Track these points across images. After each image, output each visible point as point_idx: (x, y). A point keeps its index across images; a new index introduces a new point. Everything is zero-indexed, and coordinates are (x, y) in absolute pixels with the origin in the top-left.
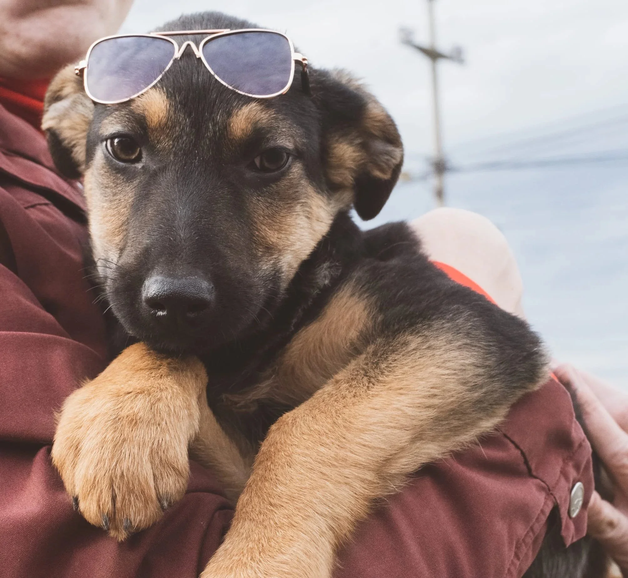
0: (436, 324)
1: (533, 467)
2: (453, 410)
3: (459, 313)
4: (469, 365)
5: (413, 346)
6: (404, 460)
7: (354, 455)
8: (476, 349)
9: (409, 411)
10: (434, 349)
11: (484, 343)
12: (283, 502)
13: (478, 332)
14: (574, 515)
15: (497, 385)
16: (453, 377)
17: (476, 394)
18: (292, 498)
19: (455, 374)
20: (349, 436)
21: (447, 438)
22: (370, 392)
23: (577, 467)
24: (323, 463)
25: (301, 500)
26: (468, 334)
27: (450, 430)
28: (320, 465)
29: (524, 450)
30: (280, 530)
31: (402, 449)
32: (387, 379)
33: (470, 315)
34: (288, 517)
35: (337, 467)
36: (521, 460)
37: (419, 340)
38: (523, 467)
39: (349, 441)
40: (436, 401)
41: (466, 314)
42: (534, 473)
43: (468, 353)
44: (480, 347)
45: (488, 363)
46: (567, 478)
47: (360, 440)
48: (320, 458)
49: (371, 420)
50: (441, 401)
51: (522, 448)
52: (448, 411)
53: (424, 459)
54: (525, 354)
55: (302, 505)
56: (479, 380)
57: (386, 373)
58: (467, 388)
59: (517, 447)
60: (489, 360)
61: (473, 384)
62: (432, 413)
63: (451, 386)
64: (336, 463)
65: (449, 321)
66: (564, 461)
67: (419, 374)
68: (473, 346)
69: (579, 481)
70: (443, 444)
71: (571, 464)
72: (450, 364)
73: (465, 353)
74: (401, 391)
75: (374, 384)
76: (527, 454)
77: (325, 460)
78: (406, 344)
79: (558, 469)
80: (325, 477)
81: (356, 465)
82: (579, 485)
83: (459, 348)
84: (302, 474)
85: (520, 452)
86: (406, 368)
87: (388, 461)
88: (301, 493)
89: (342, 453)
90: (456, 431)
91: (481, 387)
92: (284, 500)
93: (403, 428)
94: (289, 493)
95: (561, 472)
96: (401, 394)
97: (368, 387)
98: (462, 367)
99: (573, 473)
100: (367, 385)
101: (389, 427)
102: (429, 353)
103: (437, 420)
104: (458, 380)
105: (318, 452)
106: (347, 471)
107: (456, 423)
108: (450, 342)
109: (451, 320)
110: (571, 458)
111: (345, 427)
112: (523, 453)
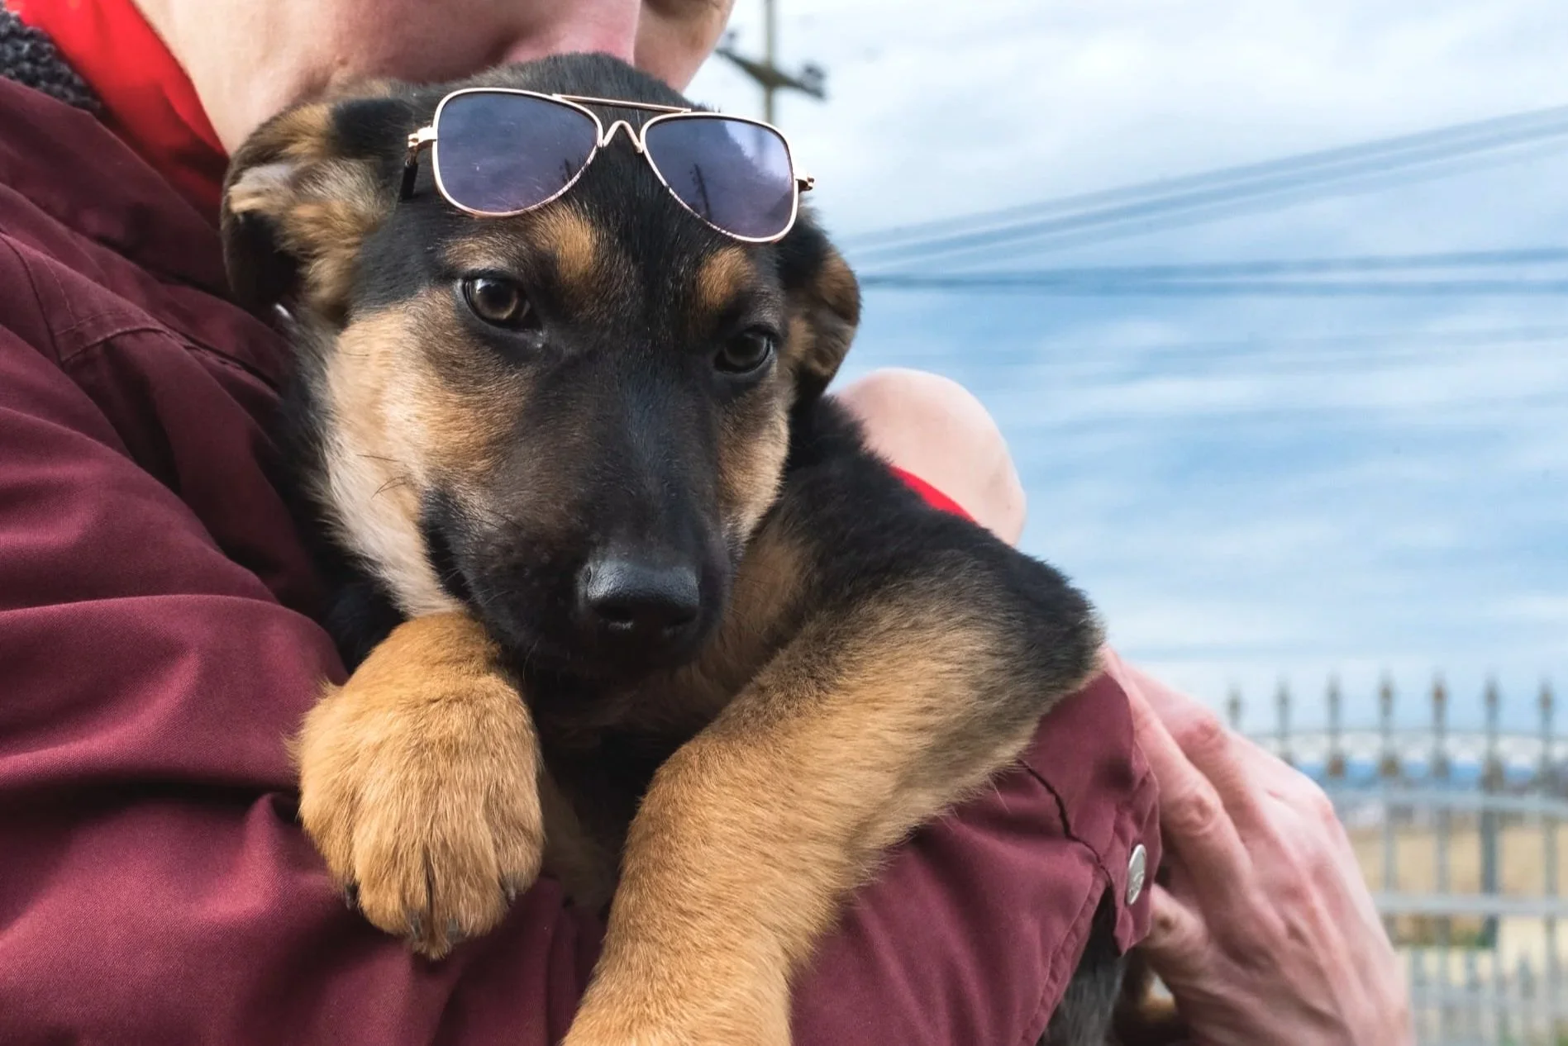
0: (920, 583)
1: (1072, 820)
2: (956, 733)
3: (956, 564)
4: (980, 653)
5: (886, 622)
6: (886, 824)
7: (812, 821)
8: (990, 624)
9: (893, 738)
10: (922, 628)
11: (1003, 615)
12: (702, 906)
13: (990, 597)
14: (1133, 900)
15: (1025, 686)
16: (959, 675)
17: (995, 704)
18: (717, 900)
19: (960, 670)
20: (799, 785)
21: (944, 780)
22: (825, 707)
23: (1138, 820)
24: (762, 835)
25: (735, 902)
26: (975, 601)
27: (950, 767)
28: (759, 840)
29: (1061, 795)
30: (705, 957)
31: (884, 805)
32: (848, 682)
33: (975, 567)
34: (716, 933)
35: (785, 842)
36: (1055, 812)
37: (895, 612)
38: (1058, 823)
39: (800, 795)
40: (931, 719)
41: (967, 566)
42: (1074, 833)
43: (976, 632)
44: (995, 622)
45: (1009, 649)
46: (1124, 840)
47: (820, 794)
48: (757, 827)
49: (833, 758)
50: (940, 718)
51: (1057, 790)
52: (949, 735)
53: (913, 821)
54: (1066, 629)
55: (735, 911)
56: (1000, 680)
57: (846, 672)
58: (979, 693)
59: (1050, 790)
60: (1011, 643)
61: (989, 686)
62: (926, 740)
63: (955, 691)
64: (784, 836)
65: (941, 578)
66: (1118, 810)
67: (902, 673)
68: (984, 620)
69: (1139, 842)
70: (939, 791)
71: (1129, 815)
72: (953, 653)
73: (973, 634)
74: (877, 704)
75: (827, 692)
76: (1065, 802)
77: (766, 831)
78: (873, 620)
79: (1110, 826)
80: (770, 861)
81: (818, 837)
82: (1139, 848)
83: (963, 624)
84: (729, 856)
85: (1054, 799)
86: (880, 664)
87: (863, 826)
88: (731, 890)
89: (792, 816)
90: (958, 768)
91: (1001, 691)
92: (703, 903)
93: (884, 768)
94: (711, 891)
95: (1115, 829)
96: (877, 709)
97: (818, 697)
98: (969, 658)
99: (1133, 831)
100: (816, 693)
101: (862, 768)
102: (916, 635)
103: (933, 750)
104: (965, 680)
105: (753, 817)
106: (803, 849)
107: (960, 754)
108: (947, 616)
109: (943, 577)
110: (1129, 804)
111: (792, 771)
112: (1058, 800)
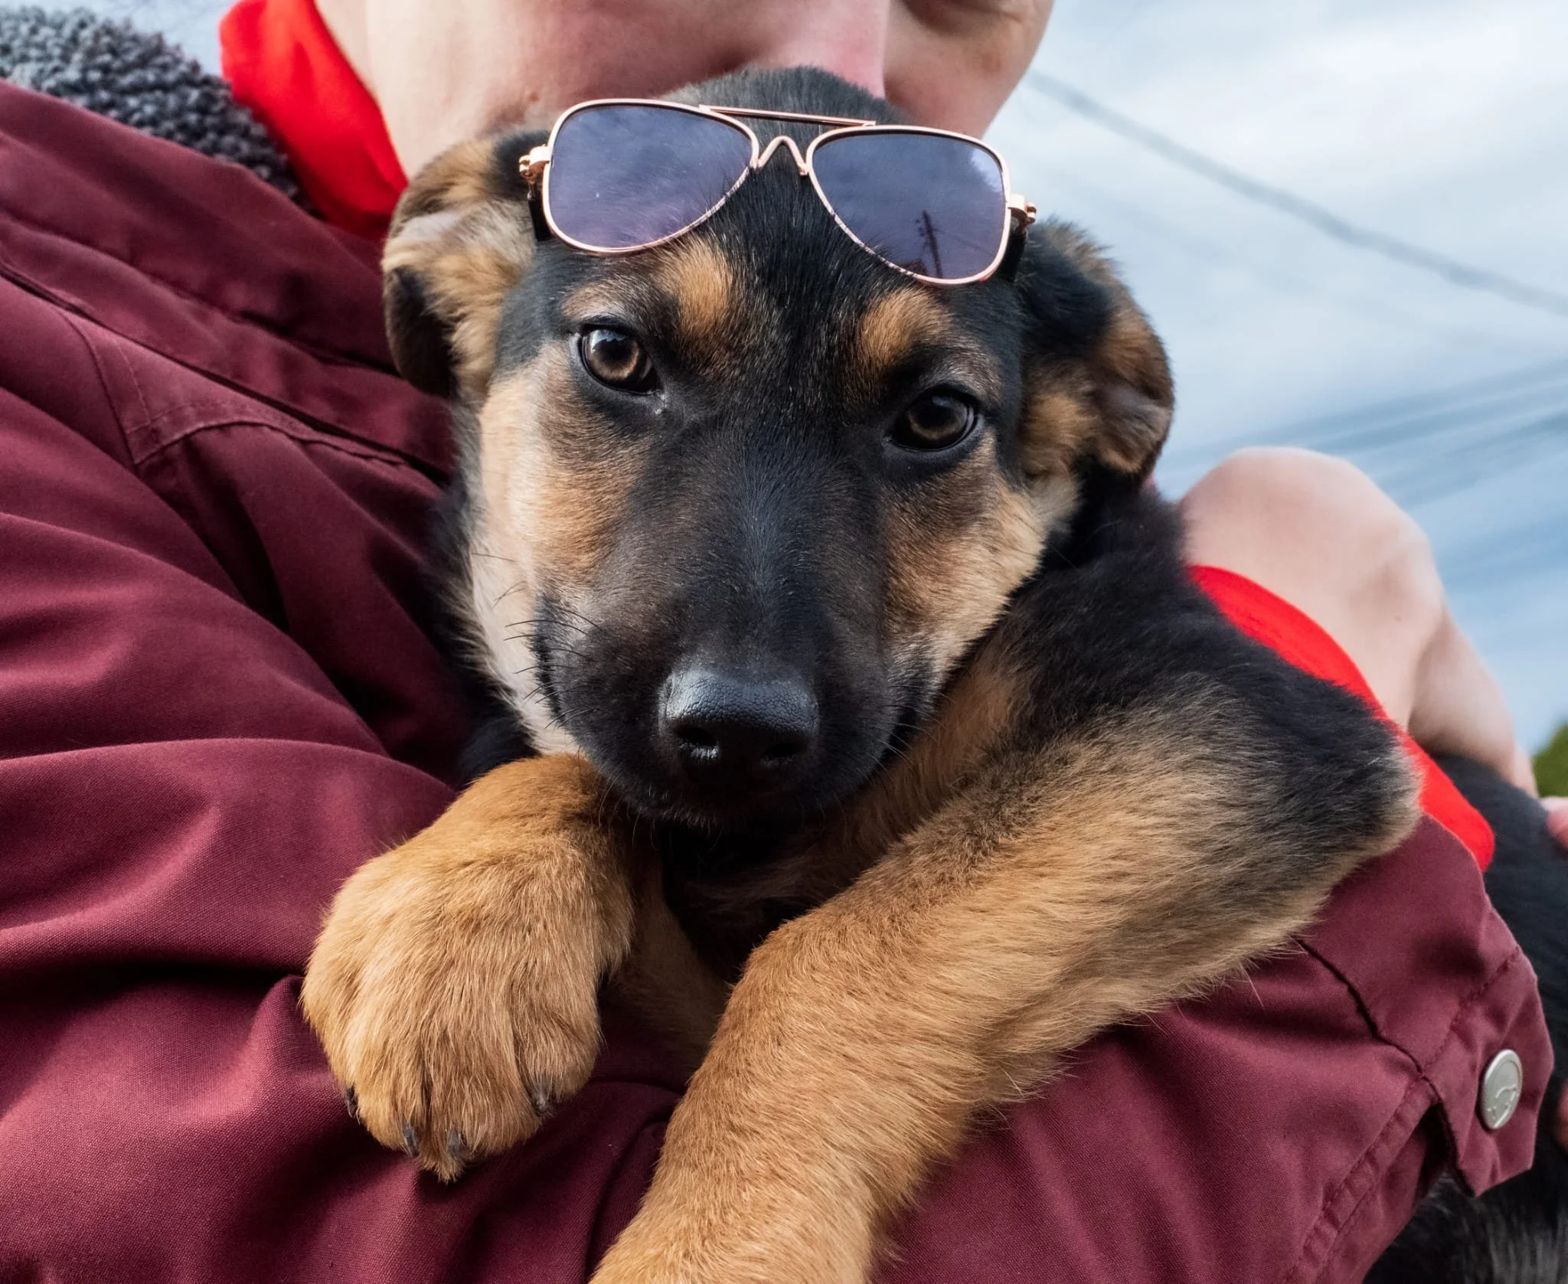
0: (1138, 716)
1: (1381, 1019)
2: (1170, 906)
3: (1193, 689)
4: (1206, 803)
5: (1080, 765)
6: (1045, 1023)
7: (925, 1017)
8: (1228, 767)
9: (1058, 912)
10: (1126, 771)
11: (1249, 754)
12: (757, 1122)
13: (1232, 731)
14: (1498, 1122)
15: (1279, 846)
16: (1165, 831)
17: (1228, 869)
18: (777, 1114)
19: (1170, 825)
20: (912, 971)
21: (1164, 969)
22: (975, 873)
23: (1497, 1017)
24: (851, 1034)
25: (795, 1117)
26: (1207, 736)
27: (1171, 951)
28: (844, 1040)
29: (1356, 986)
30: (747, 1185)
31: (1042, 999)
32: (1014, 841)
33: (1218, 693)
34: (768, 1156)
35: (881, 1043)
36: (1351, 1005)
37: (1097, 751)
38: (1355, 1021)
39: (911, 984)
40: (1125, 887)
41: (1206, 692)
42: (1384, 1034)
43: (1205, 777)
44: (1235, 763)
45: (1257, 796)
46: (1467, 1041)
47: (935, 981)
48: (844, 1022)
49: (968, 936)
50: (1137, 886)
51: (1351, 980)
52: (1160, 909)
53: (1099, 1018)
54: (1350, 772)
55: (797, 1129)
56: (1235, 837)
57: (1017, 828)
58: (1204, 855)
59: (1340, 977)
60: (1258, 790)
61: (1221, 846)
62: (1115, 915)
63: (1162, 851)
64: (878, 1034)
65: (1169, 707)
66: (1462, 1003)
67: (1088, 830)
68: (1220, 761)
69: (1505, 1046)
70: (1153, 982)
71: (1479, 1010)
72: (1161, 803)
73: (1199, 778)
74: (1042, 870)
75: (985, 853)
76: (1363, 994)
77: (854, 1027)
78: (1064, 761)
79: (1444, 1025)
80: (854, 1066)
81: (930, 1037)
82: (1505, 1057)
83: (1184, 767)
84: (802, 1059)
85: (1344, 989)
86: (1057, 818)
87: (1006, 1025)
88: (797, 1102)
89: (895, 1011)
90: (1185, 952)
91: (1239, 851)
92: (762, 1118)
93: (1048, 951)
94: (771, 1102)
95: (1453, 1028)
96: (1042, 875)
97: (972, 860)
98: (1189, 809)
99: (1483, 1028)
100: (971, 854)
101: (1009, 950)
102: (1113, 781)
103: (1130, 930)
104: (1180, 837)
105: (841, 1011)
106: (903, 1052)
107: (1183, 935)
108: (1164, 755)
110: (1480, 996)
111: (906, 953)
112: (1352, 991)
